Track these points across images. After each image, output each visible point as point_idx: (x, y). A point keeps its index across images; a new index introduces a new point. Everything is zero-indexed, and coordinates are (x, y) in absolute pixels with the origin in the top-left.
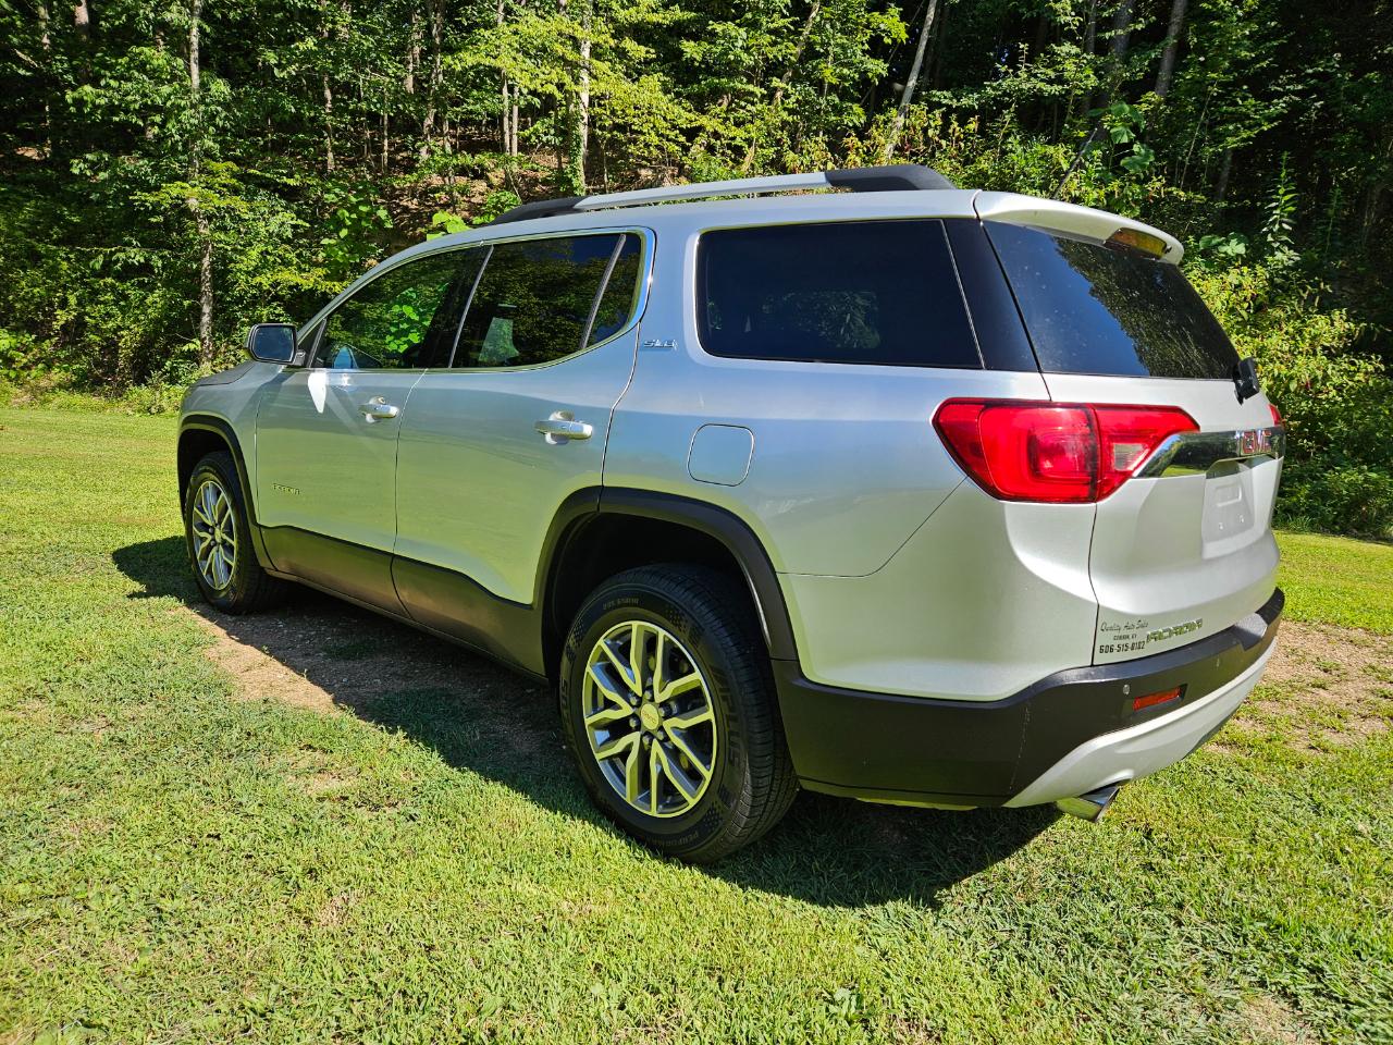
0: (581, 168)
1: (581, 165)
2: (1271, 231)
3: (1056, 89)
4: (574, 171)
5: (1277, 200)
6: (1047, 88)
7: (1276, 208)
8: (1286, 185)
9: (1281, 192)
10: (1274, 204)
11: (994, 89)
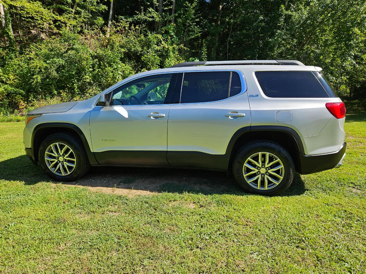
0: (11, 29)
1: (11, 28)
2: (203, 57)
3: (151, 19)
4: (9, 30)
5: (203, 50)
6: (148, 19)
7: (203, 52)
8: (205, 47)
9: (204, 49)
10: (203, 51)
11: (136, 17)
